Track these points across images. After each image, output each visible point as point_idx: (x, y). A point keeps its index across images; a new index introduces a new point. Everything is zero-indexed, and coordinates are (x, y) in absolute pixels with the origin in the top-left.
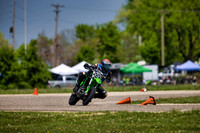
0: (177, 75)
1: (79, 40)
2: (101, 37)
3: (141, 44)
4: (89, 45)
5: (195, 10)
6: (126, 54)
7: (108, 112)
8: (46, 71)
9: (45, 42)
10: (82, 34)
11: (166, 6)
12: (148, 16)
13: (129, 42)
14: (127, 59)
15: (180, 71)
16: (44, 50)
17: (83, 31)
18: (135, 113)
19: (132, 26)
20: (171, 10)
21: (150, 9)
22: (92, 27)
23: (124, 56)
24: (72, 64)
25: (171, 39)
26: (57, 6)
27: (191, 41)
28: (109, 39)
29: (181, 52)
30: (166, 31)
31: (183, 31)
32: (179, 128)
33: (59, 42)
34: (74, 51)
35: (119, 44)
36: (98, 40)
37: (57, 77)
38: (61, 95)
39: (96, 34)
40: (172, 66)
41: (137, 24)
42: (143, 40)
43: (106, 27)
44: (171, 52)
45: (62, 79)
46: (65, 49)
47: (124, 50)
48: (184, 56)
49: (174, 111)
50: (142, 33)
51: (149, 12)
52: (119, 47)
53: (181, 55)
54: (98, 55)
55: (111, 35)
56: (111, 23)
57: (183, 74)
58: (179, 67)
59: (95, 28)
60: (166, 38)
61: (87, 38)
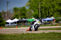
0: (44, 22)
1: (14, 12)
2: (21, 11)
3: (33, 13)
4: (17, 13)
5: (50, 2)
6: (29, 16)
7: (23, 33)
8: (4, 22)
9: (4, 13)
10: (15, 10)
11: (41, 1)
12: (35, 4)
13: (30, 12)
14: (29, 17)
15: (45, 21)
16: (4, 15)
17: (15, 9)
18: (31, 34)
19: (30, 7)
20: (42, 2)
21: (36, 2)
22: (18, 8)
23: (28, 16)
24: (12, 19)
25: (42, 11)
26: (8, 2)
27: (48, 11)
28: (23, 11)
29: (45, 15)
30: (41, 9)
31: (46, 9)
32: (45, 38)
33: (8, 13)
34: (13, 15)
35: (27, 13)
36: (20, 12)
37: (8, 23)
38: (9, 28)
39: (19, 10)
40: (43, 19)
41: (32, 7)
42: (34, 12)
43: (22, 8)
44: (42, 15)
45: (9, 24)
46: (10, 15)
47: (28, 15)
48: (46, 16)
49: (43, 33)
50: (33, 10)
51: (36, 3)
52: (26, 14)
53: (45, 16)
54: (20, 16)
55: (24, 10)
56: (24, 7)
57: (46, 21)
58: (45, 19)
59: (19, 8)
60: (41, 11)
61: (17, 11)
